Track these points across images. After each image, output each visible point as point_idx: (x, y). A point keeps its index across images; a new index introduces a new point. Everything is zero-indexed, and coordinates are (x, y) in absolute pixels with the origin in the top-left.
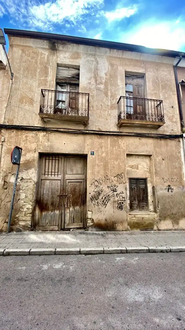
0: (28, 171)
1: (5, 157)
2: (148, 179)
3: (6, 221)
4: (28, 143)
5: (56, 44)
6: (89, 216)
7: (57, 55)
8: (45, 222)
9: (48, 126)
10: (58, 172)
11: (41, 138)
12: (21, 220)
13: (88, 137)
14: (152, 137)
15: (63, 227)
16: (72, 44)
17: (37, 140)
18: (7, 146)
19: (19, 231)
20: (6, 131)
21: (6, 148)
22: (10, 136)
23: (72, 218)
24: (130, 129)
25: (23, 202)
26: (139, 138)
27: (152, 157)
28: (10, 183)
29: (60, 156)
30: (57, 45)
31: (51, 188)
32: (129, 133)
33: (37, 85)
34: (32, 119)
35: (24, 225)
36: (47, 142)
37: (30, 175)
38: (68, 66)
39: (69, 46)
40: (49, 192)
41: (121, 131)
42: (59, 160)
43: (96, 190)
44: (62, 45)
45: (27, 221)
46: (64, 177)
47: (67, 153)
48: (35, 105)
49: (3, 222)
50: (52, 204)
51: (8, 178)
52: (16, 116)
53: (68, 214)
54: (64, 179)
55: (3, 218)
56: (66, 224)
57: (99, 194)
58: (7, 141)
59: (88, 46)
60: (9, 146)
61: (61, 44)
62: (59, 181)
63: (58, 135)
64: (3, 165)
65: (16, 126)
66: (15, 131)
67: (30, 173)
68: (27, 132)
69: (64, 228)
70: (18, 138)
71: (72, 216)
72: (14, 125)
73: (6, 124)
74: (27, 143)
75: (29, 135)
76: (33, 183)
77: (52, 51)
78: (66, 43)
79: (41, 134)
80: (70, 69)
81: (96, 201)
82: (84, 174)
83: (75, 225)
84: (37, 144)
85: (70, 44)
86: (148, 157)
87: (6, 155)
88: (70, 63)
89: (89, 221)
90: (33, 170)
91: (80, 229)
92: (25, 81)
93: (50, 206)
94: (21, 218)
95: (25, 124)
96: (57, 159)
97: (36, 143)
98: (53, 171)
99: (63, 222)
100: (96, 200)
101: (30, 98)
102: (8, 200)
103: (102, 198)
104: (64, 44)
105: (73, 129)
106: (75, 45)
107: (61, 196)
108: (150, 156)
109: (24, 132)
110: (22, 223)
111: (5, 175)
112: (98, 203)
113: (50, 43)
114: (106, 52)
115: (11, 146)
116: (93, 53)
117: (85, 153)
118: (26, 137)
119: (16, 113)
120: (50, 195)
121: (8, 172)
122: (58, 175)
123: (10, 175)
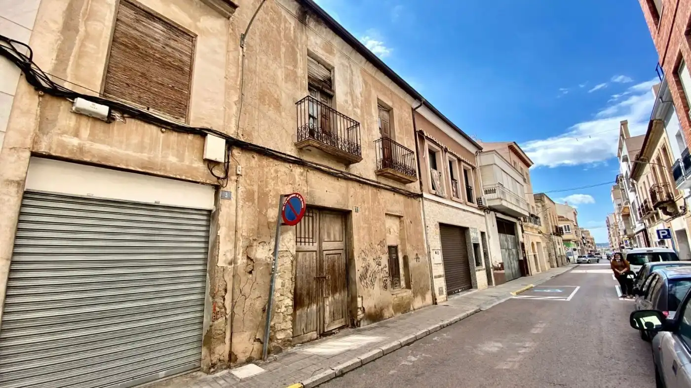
0: (283, 236)
1: (244, 209)
2: (399, 247)
3: (257, 338)
4: (279, 184)
5: (308, 16)
6: (359, 305)
7: (306, 33)
8: (300, 327)
9: (306, 158)
10: (313, 238)
11: (297, 177)
12: (279, 331)
13: (350, 184)
14: (403, 194)
15: (322, 332)
16: (328, 29)
17: (292, 180)
18: (246, 185)
19: (279, 350)
20: (241, 152)
21: (244, 190)
22: (248, 164)
23: (332, 313)
24: (386, 180)
25: (279, 295)
26: (393, 193)
27: (402, 219)
28: (256, 259)
29: (314, 211)
30: (309, 19)
31: (306, 266)
32: (385, 185)
33: (283, 77)
34: (281, 139)
35: (284, 338)
36: (306, 185)
37: (286, 243)
38: (319, 59)
39: (324, 29)
40: (303, 273)
41: (379, 181)
42: (313, 217)
43: (364, 265)
44: (315, 23)
45: (286, 330)
46: (320, 246)
47: (331, 207)
48: (283, 114)
49: (252, 340)
50: (308, 294)
51: (252, 251)
52: (256, 128)
53: (328, 307)
54: (320, 251)
55: (250, 333)
56: (326, 326)
57: (367, 270)
58: (245, 175)
59: (346, 44)
60: (249, 185)
61: (314, 19)
62: (314, 253)
63: (318, 175)
64: (242, 223)
65: (258, 147)
66: (256, 157)
67: (286, 240)
68: (276, 162)
69: (324, 331)
70: (263, 171)
71: (332, 310)
72: (254, 143)
73: (240, 140)
74: (277, 183)
75: (281, 170)
76: (291, 258)
77: (300, 23)
78: (321, 22)
79: (298, 170)
80: (320, 65)
81: (365, 281)
82: (342, 241)
83: (336, 324)
84: (293, 187)
85: (326, 28)
86: (398, 218)
87: (245, 203)
88: (324, 58)
89: (360, 312)
90: (291, 234)
91: (343, 328)
92: (264, 60)
93: (305, 299)
94: (278, 327)
95: (270, 146)
96: (311, 214)
97: (291, 185)
98: (307, 236)
99: (322, 322)
100: (365, 279)
101: (275, 99)
102: (257, 293)
103: (370, 276)
104: (317, 21)
105: (335, 168)
106: (332, 32)
107: (319, 278)
108: (400, 217)
109: (272, 162)
110: (281, 336)
111: (246, 243)
112: (367, 283)
113: (300, 9)
114: (361, 62)
115: (253, 186)
116: (348, 55)
117: (350, 209)
118: (276, 171)
119: (256, 121)
120: (304, 278)
121: (251, 239)
122: (313, 242)
123: (255, 243)
